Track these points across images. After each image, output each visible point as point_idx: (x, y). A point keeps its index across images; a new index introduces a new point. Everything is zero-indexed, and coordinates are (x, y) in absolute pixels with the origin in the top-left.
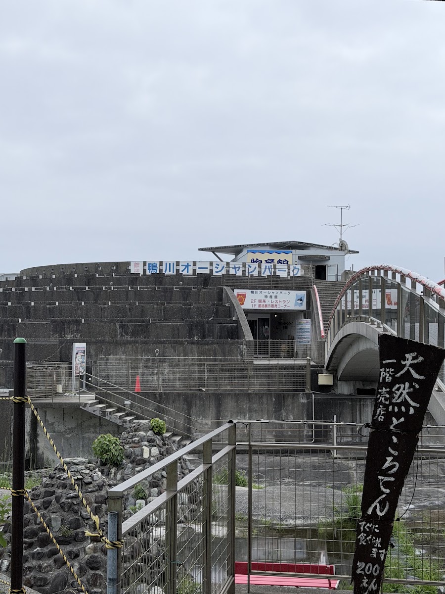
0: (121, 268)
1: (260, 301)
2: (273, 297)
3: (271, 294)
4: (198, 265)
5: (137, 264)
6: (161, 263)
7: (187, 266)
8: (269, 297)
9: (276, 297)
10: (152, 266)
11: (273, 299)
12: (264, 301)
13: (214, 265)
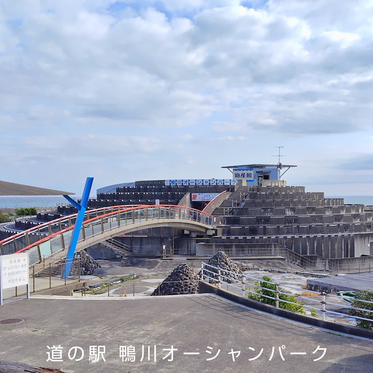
0: (162, 182)
1: (202, 198)
2: (208, 196)
3: (207, 195)
4: (190, 181)
5: (167, 181)
6: (176, 181)
7: (186, 182)
8: (206, 196)
9: (209, 196)
10: (173, 182)
11: (208, 197)
12: (204, 198)
13: (197, 181)
